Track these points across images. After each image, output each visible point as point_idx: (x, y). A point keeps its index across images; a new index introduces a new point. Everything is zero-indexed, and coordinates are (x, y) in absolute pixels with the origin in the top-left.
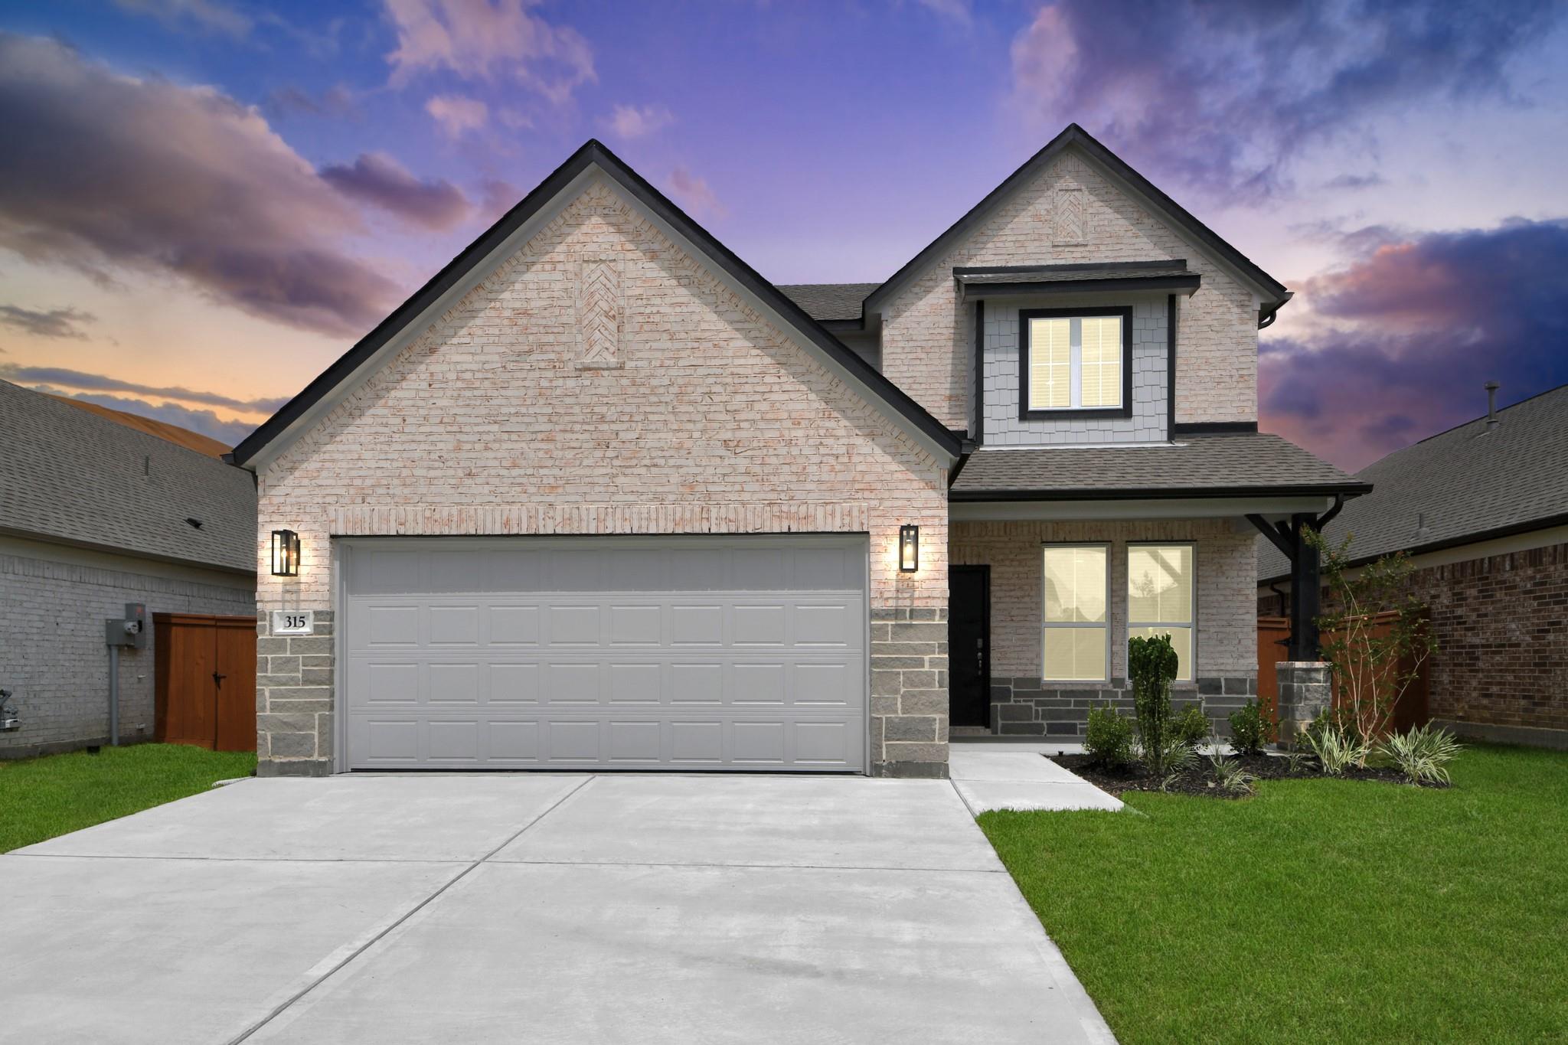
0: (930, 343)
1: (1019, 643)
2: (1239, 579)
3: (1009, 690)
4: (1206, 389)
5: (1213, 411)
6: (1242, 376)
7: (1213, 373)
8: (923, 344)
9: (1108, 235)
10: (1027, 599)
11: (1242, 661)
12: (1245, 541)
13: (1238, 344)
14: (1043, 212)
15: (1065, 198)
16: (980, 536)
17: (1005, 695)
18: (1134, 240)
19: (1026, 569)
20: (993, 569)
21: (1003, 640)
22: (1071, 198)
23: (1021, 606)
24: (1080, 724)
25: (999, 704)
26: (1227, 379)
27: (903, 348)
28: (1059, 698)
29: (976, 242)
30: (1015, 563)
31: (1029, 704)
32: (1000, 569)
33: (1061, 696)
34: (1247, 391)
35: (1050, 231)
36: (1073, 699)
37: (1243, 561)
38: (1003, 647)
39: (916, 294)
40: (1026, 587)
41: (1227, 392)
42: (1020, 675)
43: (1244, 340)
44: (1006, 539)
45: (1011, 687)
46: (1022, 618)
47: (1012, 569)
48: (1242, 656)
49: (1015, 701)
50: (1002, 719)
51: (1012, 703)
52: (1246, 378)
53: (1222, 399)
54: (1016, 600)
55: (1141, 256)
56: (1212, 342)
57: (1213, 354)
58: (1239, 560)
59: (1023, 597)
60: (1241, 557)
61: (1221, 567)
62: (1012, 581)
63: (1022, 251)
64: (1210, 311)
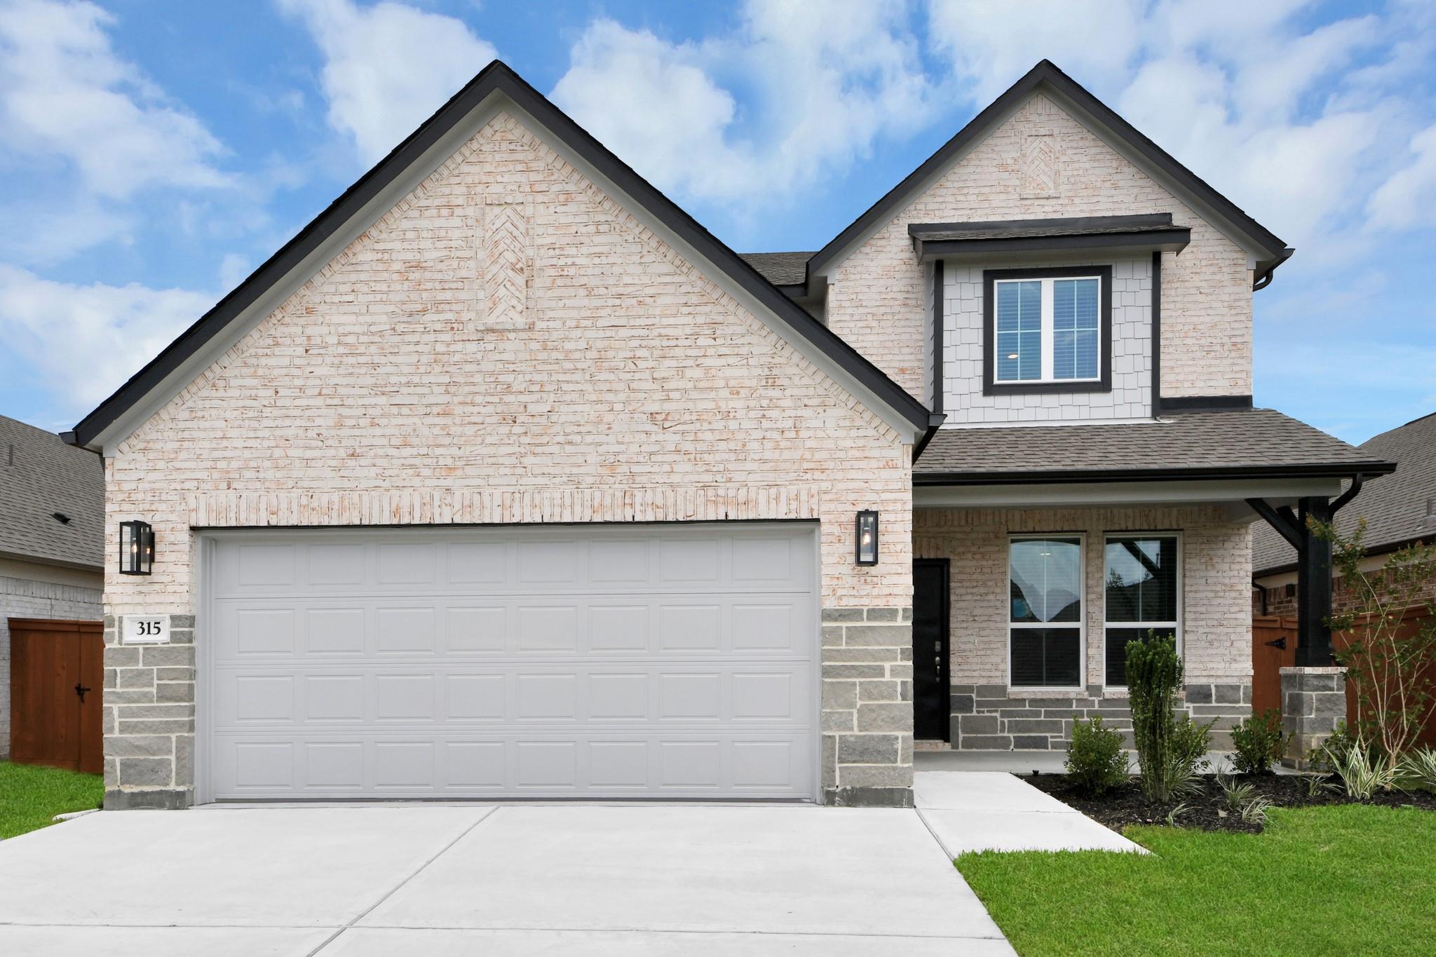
0: (883, 310)
1: (982, 646)
2: (1232, 574)
3: (971, 699)
4: (1194, 359)
5: (1202, 384)
6: (1234, 344)
7: (1203, 341)
8: (874, 310)
9: (1083, 186)
10: (991, 597)
11: (1234, 665)
12: (1238, 529)
13: (1231, 307)
14: (1010, 161)
15: (1034, 145)
16: (938, 525)
17: (966, 705)
18: (1113, 192)
19: (991, 562)
20: (952, 563)
21: (965, 643)
22: (1041, 145)
23: (985, 604)
24: (1052, 737)
25: (960, 715)
26: (1218, 348)
27: (852, 315)
28: (1027, 708)
29: (934, 196)
30: (977, 556)
31: (994, 714)
32: (960, 563)
33: (1030, 706)
34: (1240, 361)
35: (1018, 182)
36: (1043, 710)
37: (1237, 552)
38: (964, 651)
39: (867, 254)
40: (990, 583)
41: (1218, 362)
42: (983, 682)
43: (1237, 304)
44: (968, 529)
45: (974, 696)
46: (986, 618)
47: (974, 563)
48: (1235, 660)
49: (978, 712)
50: (964, 732)
51: (974, 714)
52: (1239, 346)
53: (1212, 369)
54: (978, 598)
55: (1120, 209)
56: (1201, 306)
57: (1201, 319)
58: (1232, 551)
59: (987, 594)
60: (1234, 548)
61: (1211, 559)
62: (974, 577)
63: (986, 204)
64: (1198, 270)
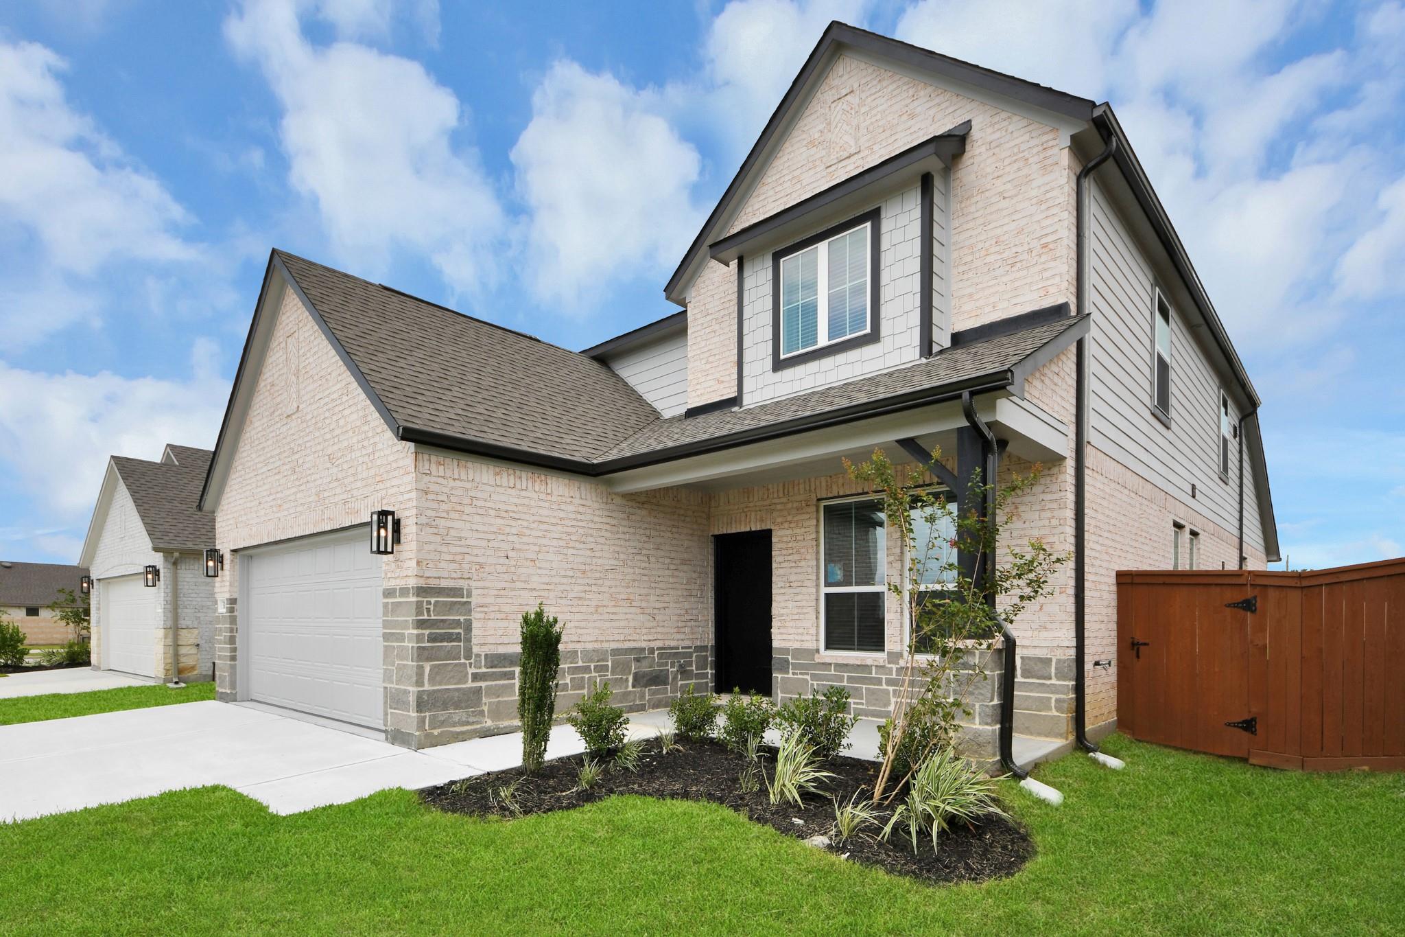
0: (722, 313)
1: (796, 611)
2: (1041, 523)
3: (787, 661)
4: (996, 278)
5: (1005, 304)
6: (1045, 246)
7: (1007, 254)
8: (716, 316)
9: (882, 129)
10: (803, 563)
11: (1044, 634)
12: (1049, 469)
13: (1040, 203)
14: (817, 136)
15: (838, 108)
16: (763, 499)
17: (784, 666)
18: (911, 123)
19: (803, 530)
20: (774, 533)
21: (783, 608)
22: (845, 107)
23: (799, 570)
24: (854, 703)
25: (779, 676)
26: (1025, 256)
27: (703, 324)
28: (833, 672)
29: (758, 196)
30: (793, 525)
31: (805, 677)
32: (780, 533)
33: (835, 671)
34: (1052, 264)
35: (823, 153)
36: (846, 675)
37: (1048, 497)
38: (782, 615)
39: (712, 268)
40: (802, 550)
41: (1025, 272)
42: (797, 645)
43: (1048, 195)
44: (784, 500)
45: (790, 658)
46: (799, 584)
47: (789, 532)
48: (1045, 628)
49: (793, 674)
50: (782, 693)
51: (790, 675)
52: (1051, 246)
53: (1017, 284)
54: (794, 564)
55: (918, 137)
56: (1005, 213)
57: (1005, 228)
58: (1042, 496)
59: (800, 561)
60: (1043, 492)
61: (1016, 508)
62: (790, 545)
63: (799, 186)
64: (1000, 173)
